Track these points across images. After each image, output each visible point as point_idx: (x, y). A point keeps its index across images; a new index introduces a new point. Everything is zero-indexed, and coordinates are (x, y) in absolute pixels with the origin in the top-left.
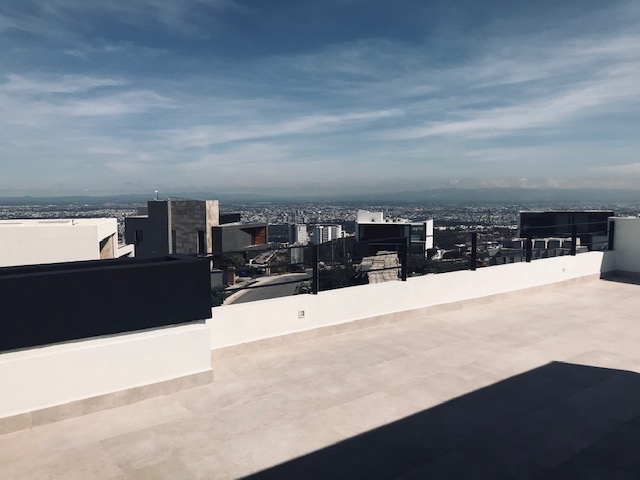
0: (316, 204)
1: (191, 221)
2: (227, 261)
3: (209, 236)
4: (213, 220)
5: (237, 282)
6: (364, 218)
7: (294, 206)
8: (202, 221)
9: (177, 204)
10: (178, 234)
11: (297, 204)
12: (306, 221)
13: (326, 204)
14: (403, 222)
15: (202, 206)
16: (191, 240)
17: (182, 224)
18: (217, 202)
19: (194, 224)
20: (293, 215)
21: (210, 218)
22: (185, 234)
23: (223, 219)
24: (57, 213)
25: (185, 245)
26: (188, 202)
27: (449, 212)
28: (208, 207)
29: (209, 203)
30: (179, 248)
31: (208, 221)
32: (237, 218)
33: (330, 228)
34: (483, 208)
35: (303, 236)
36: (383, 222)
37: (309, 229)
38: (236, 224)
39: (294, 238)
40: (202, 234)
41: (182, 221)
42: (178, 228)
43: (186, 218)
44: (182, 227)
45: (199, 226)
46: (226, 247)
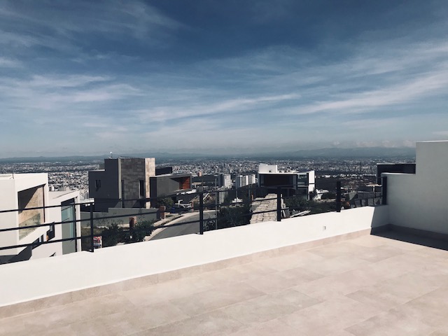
0: (238, 159)
1: (135, 173)
2: (159, 202)
3: (147, 183)
4: (150, 172)
5: (167, 216)
6: (264, 169)
7: (223, 161)
8: (142, 173)
9: (125, 161)
10: (125, 182)
11: (224, 159)
12: (231, 172)
13: (246, 159)
14: (292, 172)
15: (143, 162)
16: (135, 186)
17: (128, 175)
18: (154, 159)
19: (137, 175)
20: (222, 168)
21: (148, 171)
22: (131, 182)
23: (158, 171)
24: (61, 167)
25: (131, 190)
26: (133, 159)
27: (332, 164)
28: (146, 162)
29: (147, 160)
30: (127, 192)
31: (147, 173)
32: (169, 170)
33: (247, 176)
34: (357, 161)
35: (228, 182)
36: (278, 173)
37: (233, 177)
38: (169, 175)
39: (222, 183)
40: (143, 182)
41: (129, 173)
42: (126, 179)
43: (131, 172)
44: (128, 178)
45: (141, 177)
46: (160, 192)
